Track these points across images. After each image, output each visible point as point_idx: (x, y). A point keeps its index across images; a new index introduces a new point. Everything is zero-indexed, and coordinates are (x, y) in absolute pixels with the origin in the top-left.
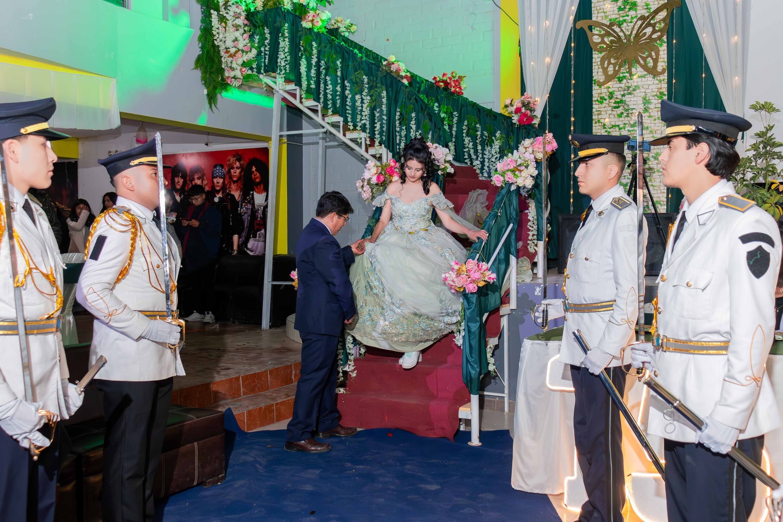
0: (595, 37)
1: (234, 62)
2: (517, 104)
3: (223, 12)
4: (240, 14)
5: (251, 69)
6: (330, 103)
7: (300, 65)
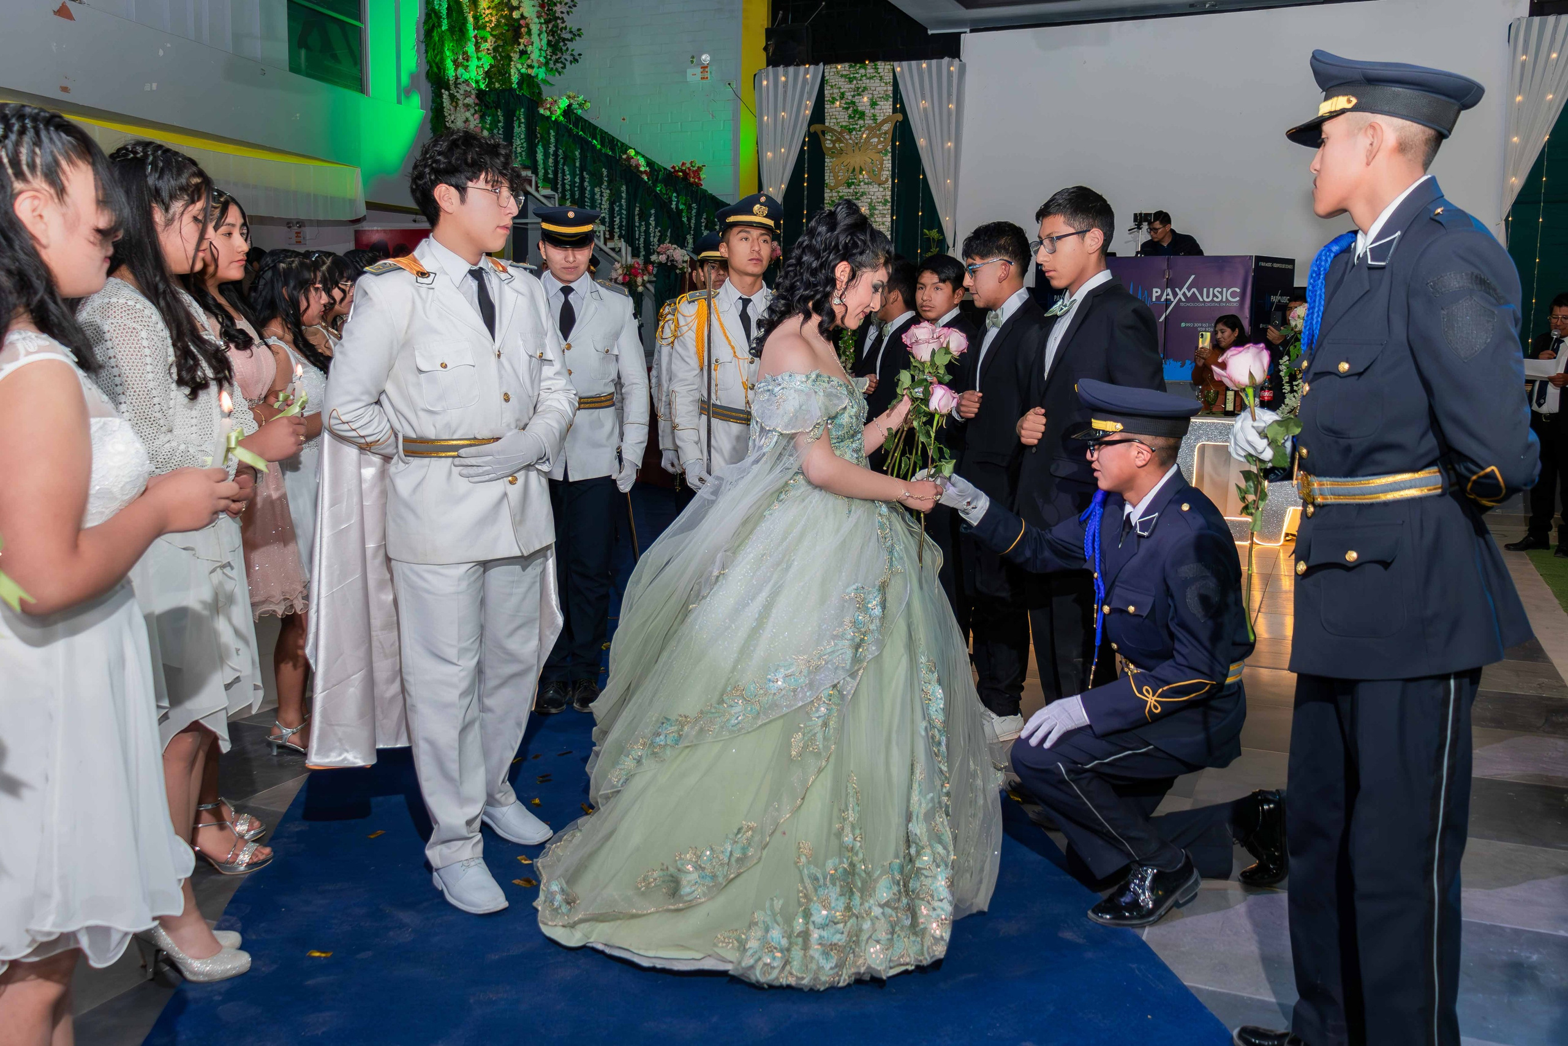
0: (828, 142)
3: (453, 90)
7: (537, 153)
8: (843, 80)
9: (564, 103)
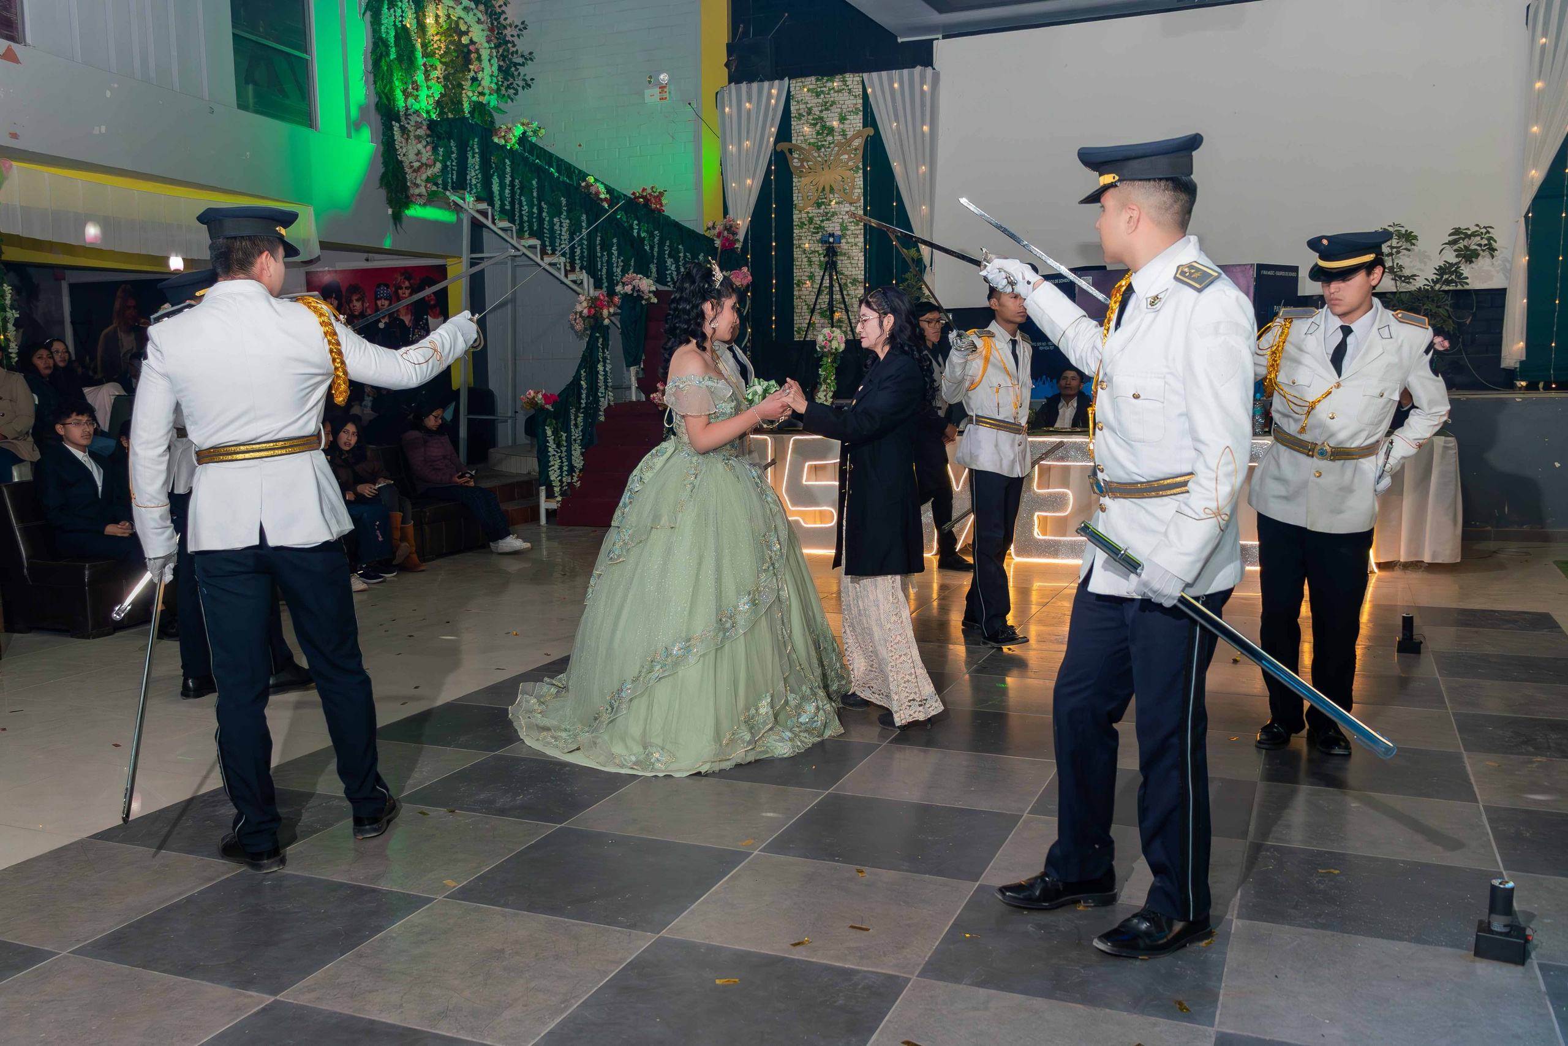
0: (796, 160)
1: (418, 178)
2: (719, 228)
3: (404, 122)
4: (421, 123)
5: (436, 184)
6: (526, 225)
7: (492, 183)
8: (810, 94)
9: (518, 131)
